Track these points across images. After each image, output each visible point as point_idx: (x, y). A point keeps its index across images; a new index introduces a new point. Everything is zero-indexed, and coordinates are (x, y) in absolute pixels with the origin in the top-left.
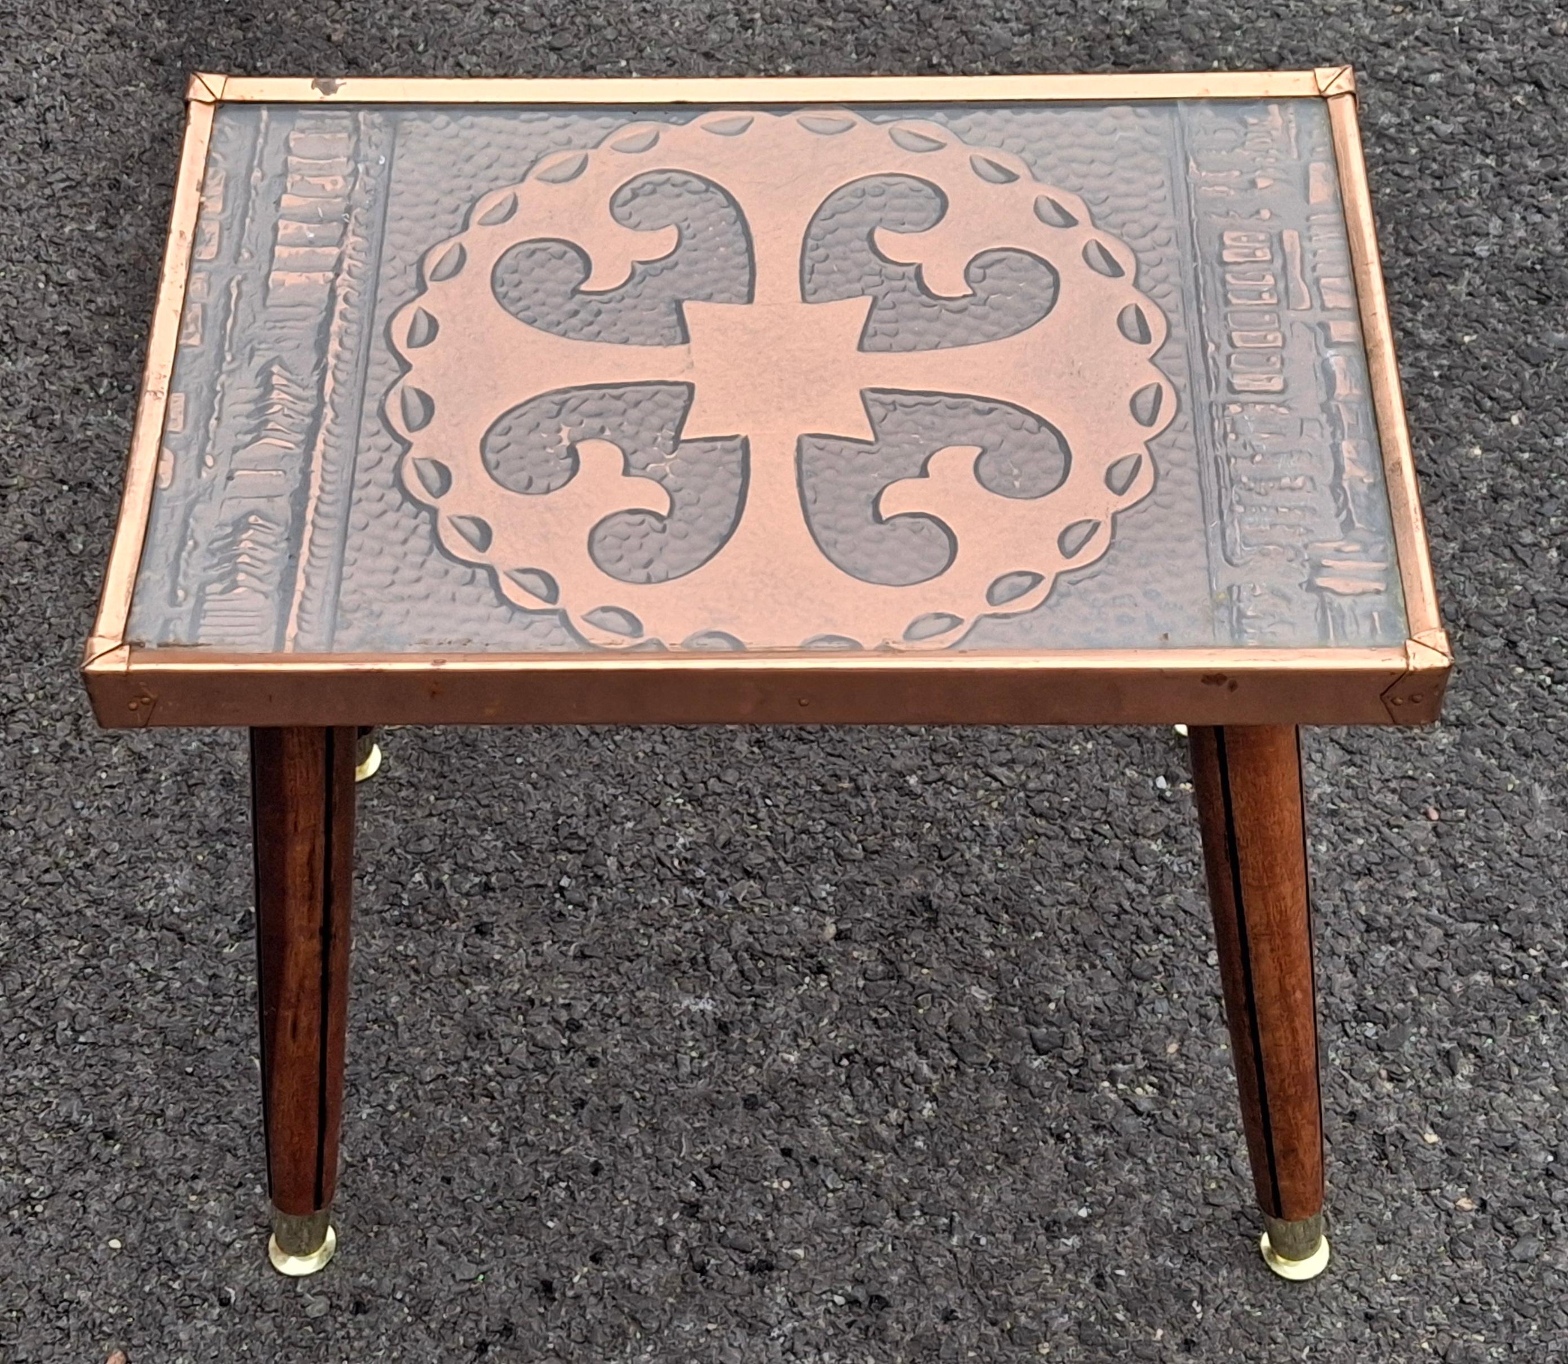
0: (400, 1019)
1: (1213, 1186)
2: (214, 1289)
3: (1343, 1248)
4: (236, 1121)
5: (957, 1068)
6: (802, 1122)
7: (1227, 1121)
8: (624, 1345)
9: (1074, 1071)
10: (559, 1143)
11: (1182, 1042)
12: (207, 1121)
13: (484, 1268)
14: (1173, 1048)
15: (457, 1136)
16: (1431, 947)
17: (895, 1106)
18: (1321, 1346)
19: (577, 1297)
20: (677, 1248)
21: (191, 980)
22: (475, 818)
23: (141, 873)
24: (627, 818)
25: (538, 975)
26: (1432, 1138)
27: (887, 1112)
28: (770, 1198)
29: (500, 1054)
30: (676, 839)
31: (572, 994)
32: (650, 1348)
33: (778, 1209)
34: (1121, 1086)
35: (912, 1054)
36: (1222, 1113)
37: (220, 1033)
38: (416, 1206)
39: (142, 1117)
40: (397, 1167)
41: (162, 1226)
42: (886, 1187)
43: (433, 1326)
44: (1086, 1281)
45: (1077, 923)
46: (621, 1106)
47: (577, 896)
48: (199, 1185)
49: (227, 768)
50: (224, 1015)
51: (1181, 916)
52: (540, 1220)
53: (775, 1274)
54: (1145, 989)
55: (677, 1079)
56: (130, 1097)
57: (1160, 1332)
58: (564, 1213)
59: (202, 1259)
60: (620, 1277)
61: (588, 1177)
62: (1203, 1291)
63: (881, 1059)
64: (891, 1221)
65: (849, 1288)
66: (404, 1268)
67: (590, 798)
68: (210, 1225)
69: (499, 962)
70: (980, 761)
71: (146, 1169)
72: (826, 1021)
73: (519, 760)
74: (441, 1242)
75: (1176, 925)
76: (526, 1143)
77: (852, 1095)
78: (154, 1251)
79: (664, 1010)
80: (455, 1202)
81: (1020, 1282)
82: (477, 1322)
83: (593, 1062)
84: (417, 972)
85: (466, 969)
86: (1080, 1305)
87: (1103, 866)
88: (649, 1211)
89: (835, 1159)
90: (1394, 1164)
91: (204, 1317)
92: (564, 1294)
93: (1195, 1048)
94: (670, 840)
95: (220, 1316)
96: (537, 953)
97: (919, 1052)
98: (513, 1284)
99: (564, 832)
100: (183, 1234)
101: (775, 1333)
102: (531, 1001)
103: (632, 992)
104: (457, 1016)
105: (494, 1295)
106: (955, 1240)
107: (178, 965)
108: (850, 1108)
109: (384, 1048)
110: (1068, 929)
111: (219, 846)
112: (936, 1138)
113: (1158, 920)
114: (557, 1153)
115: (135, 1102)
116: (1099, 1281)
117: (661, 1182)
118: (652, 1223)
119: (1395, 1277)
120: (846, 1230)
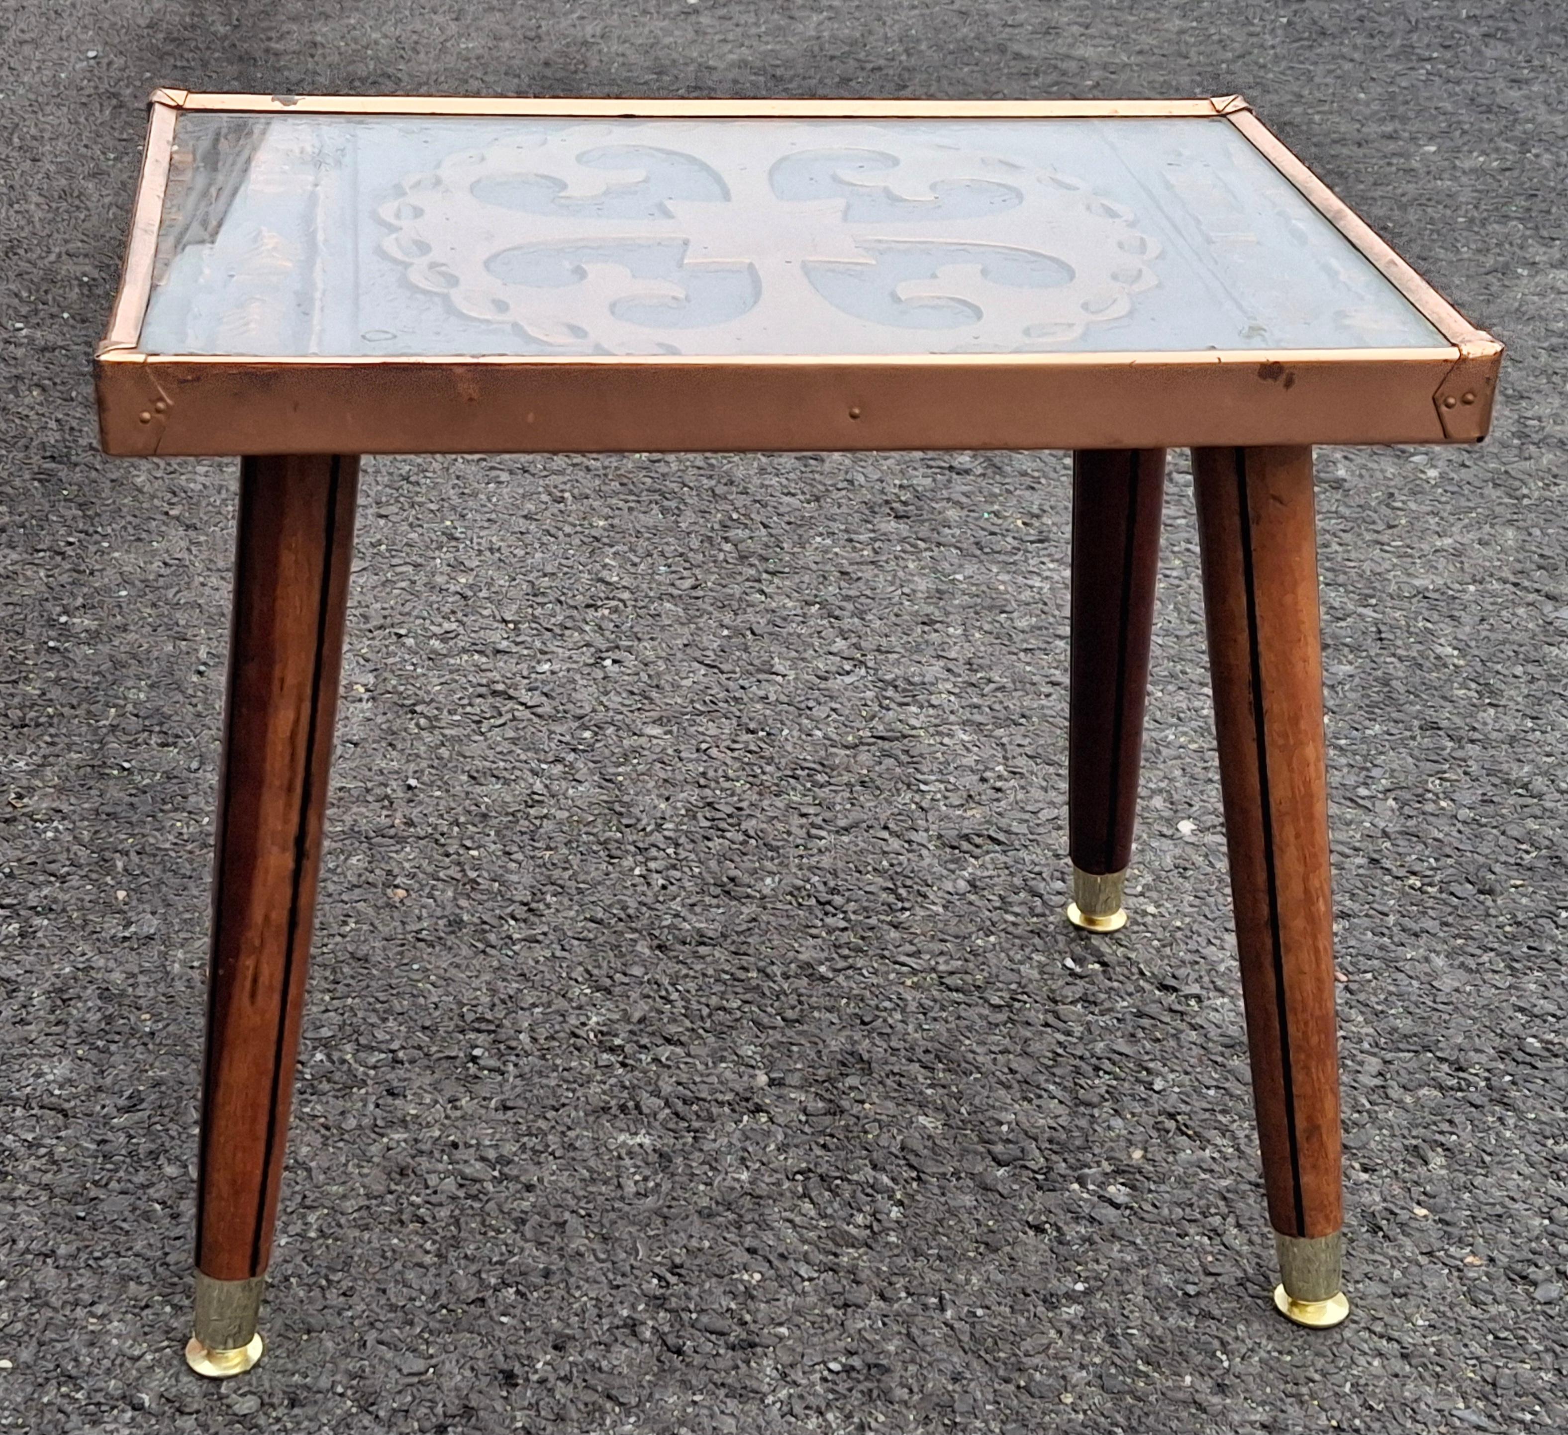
0: (313, 1164)
1: (1210, 1258)
2: (124, 1397)
3: (1360, 1302)
4: (137, 1255)
5: (919, 1179)
6: (763, 1225)
7: (1208, 1207)
8: (603, 1419)
9: (1040, 1177)
10: (502, 1254)
11: (1145, 1150)
12: (105, 1256)
13: (433, 1361)
14: (1137, 1154)
15: (389, 1254)
16: (1374, 1071)
17: (860, 1210)
18: (1362, 1381)
19: (542, 1381)
20: (648, 1334)
21: (77, 1145)
22: (374, 1010)
23: (17, 1067)
24: (534, 1005)
25: (459, 1124)
26: (1421, 1212)
27: (852, 1215)
28: (742, 1288)
29: (427, 1187)
30: (589, 1018)
31: (498, 1136)
32: (632, 1420)
33: (752, 1297)
34: (1091, 1187)
35: (868, 1169)
36: (1203, 1202)
37: (113, 1185)
38: (350, 1314)
39: (30, 1257)
40: (324, 1283)
41: (59, 1346)
42: (863, 1275)
43: (382, 1414)
44: (1098, 1339)
45: (1014, 1066)
46: (565, 1222)
47: (493, 1063)
48: (99, 1309)
49: (104, 986)
50: (116, 1171)
51: (1116, 1057)
52: (491, 1318)
53: (759, 1350)
54: (1096, 1112)
55: (622, 1199)
56: (14, 1242)
57: (1188, 1379)
58: (517, 1312)
59: (108, 1371)
60: (588, 1361)
61: (540, 1281)
62: (1224, 1344)
63: (838, 1174)
64: (875, 1303)
65: (843, 1360)
66: (342, 1366)
67: (493, 991)
68: (115, 1342)
69: (417, 1116)
70: (886, 953)
71: (37, 1298)
72: (773, 1146)
73: (415, 967)
74: (381, 1342)
75: (1114, 1064)
76: (466, 1257)
77: (812, 1202)
78: (51, 1366)
79: (598, 1146)
80: (393, 1308)
81: (1027, 1345)
82: (431, 1408)
83: (529, 1188)
84: (328, 1128)
85: (380, 1122)
86: (1097, 1360)
87: (1028, 1024)
88: (611, 1305)
89: (806, 1253)
90: (1390, 1234)
91: (116, 1420)
92: (527, 1380)
93: (1159, 1154)
94: (583, 1019)
95: (133, 1419)
96: (455, 1108)
97: (875, 1167)
98: (468, 1373)
99: (470, 1017)
100: (84, 1351)
101: (770, 1400)
102: (455, 1145)
103: (563, 1133)
104: (375, 1160)
105: (447, 1384)
106: (949, 1314)
107: (63, 1134)
108: (813, 1213)
109: (298, 1188)
110: (1006, 1070)
111: (100, 1043)
112: (909, 1233)
113: (1094, 1061)
114: (501, 1263)
115: (21, 1245)
116: (1111, 1339)
117: (619, 1281)
118: (615, 1314)
119: (1420, 1322)
120: (831, 1311)
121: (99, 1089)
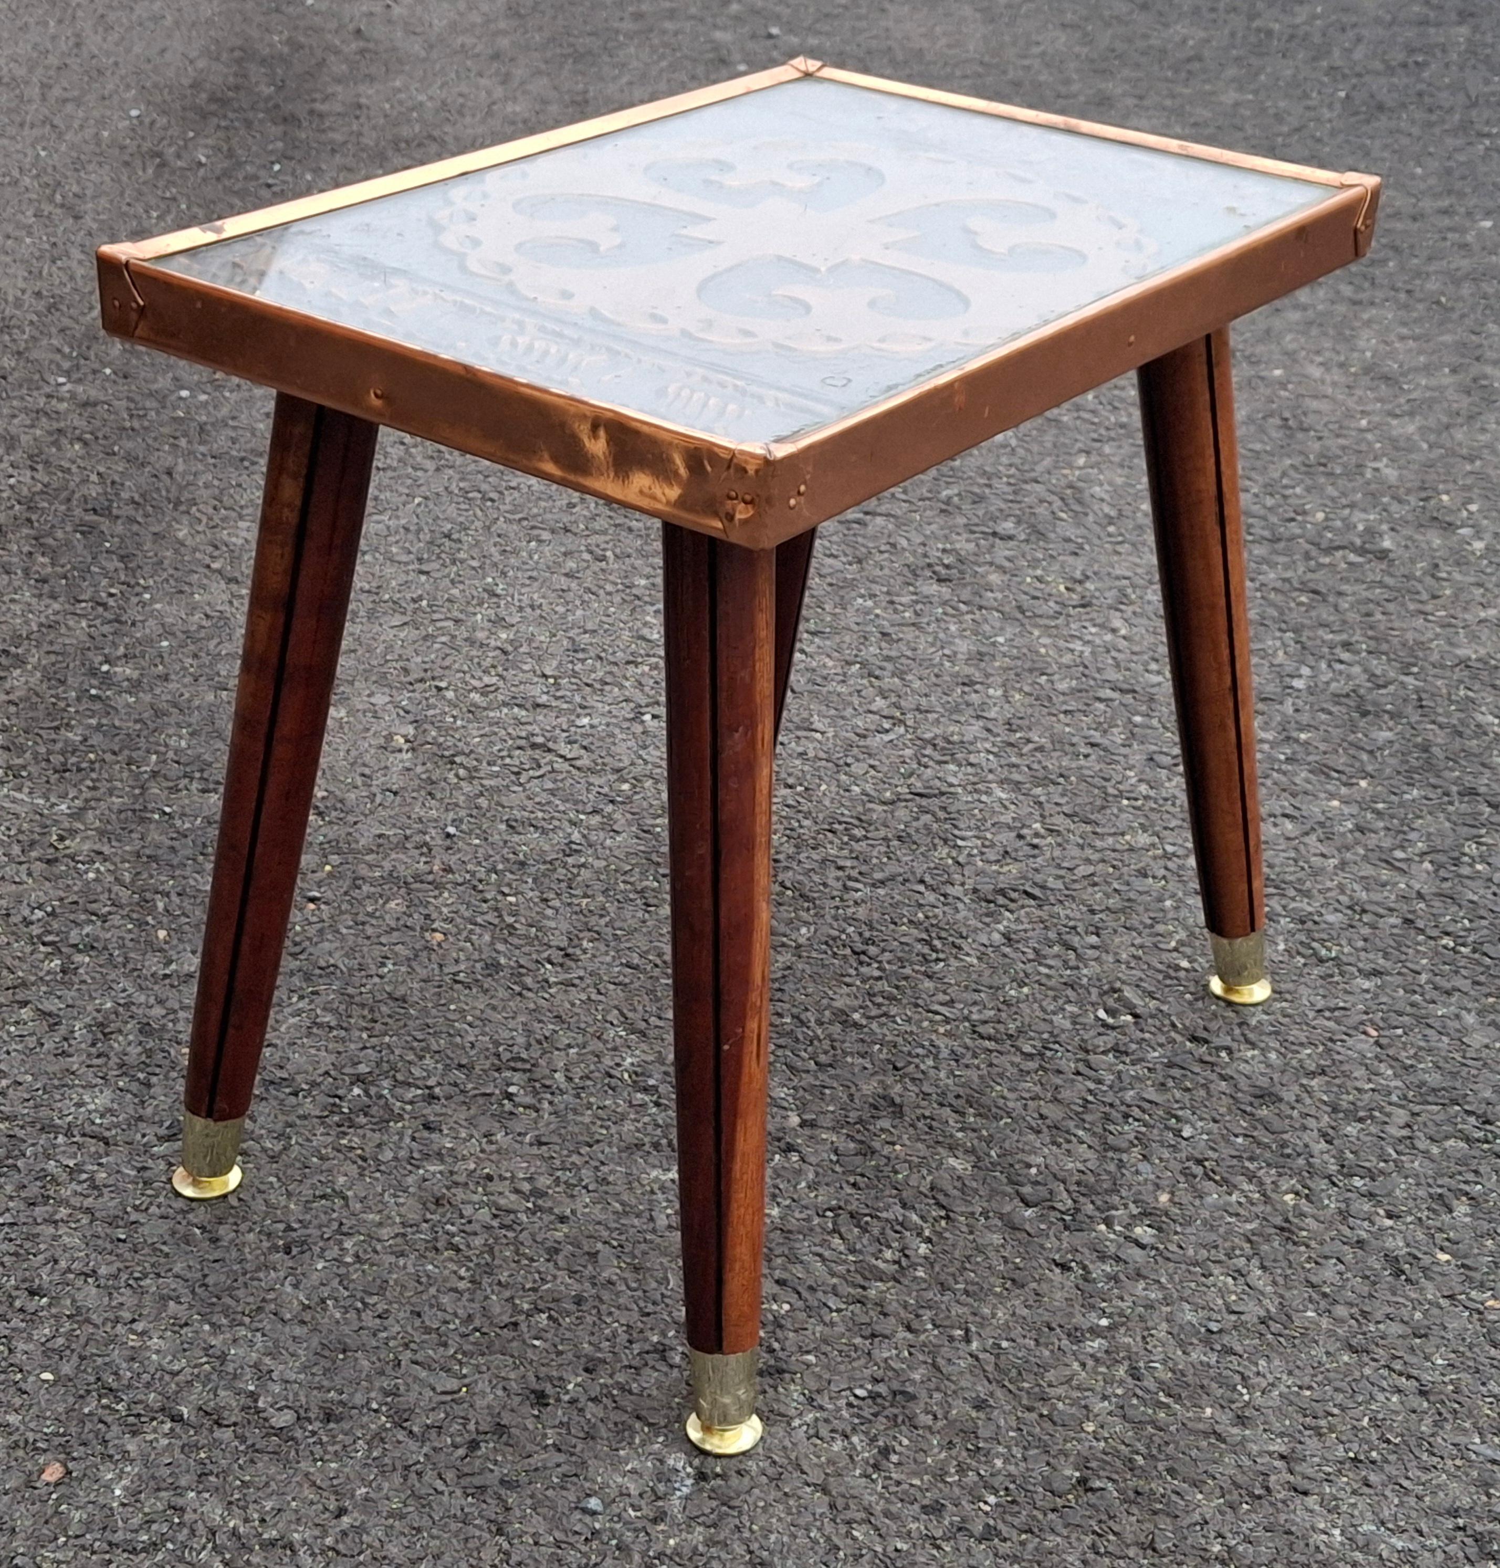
0: (350, 1193)
1: (1234, 1297)
2: (163, 1410)
3: (1381, 1342)
4: (177, 1276)
5: (947, 1218)
6: (793, 1258)
7: (1233, 1249)
8: (632, 1438)
9: (1067, 1218)
10: (535, 1281)
11: (1172, 1193)
12: (145, 1276)
13: (466, 1381)
14: (1164, 1198)
15: (424, 1280)
16: (1402, 1122)
17: (889, 1247)
18: (1380, 1416)
19: (573, 1402)
20: (677, 1359)
21: (118, 1172)
22: (412, 1048)
23: (58, 1097)
24: (569, 1046)
25: (494, 1157)
26: (1444, 1257)
27: (880, 1251)
28: (771, 1317)
29: (462, 1216)
30: (624, 1059)
31: (533, 1170)
32: (661, 1439)
33: (781, 1327)
34: (1118, 1228)
35: (898, 1208)
36: (1228, 1244)
37: (153, 1209)
38: (384, 1335)
39: (72, 1276)
40: (359, 1305)
41: (100, 1361)
42: (893, 1307)
43: (415, 1429)
44: (1121, 1371)
45: (1044, 1111)
46: (598, 1252)
47: (528, 1100)
48: (139, 1327)
49: (145, 1020)
50: (157, 1196)
51: (1146, 1106)
52: (524, 1342)
53: (787, 1376)
54: (1125, 1157)
55: (654, 1231)
56: (56, 1262)
57: (1209, 1411)
58: (549, 1336)
59: (148, 1385)
60: (618, 1383)
61: (572, 1307)
62: (1244, 1378)
63: (867, 1211)
64: (902, 1334)
65: (869, 1387)
66: (377, 1384)
67: (529, 1032)
68: (154, 1357)
69: (452, 1149)
70: (920, 1002)
71: (79, 1315)
72: (803, 1184)
73: (452, 1007)
74: (416, 1363)
75: (1144, 1111)
76: (500, 1283)
77: (842, 1238)
78: (92, 1379)
79: (631, 1181)
80: (428, 1330)
81: (1051, 1376)
82: (464, 1425)
83: (563, 1219)
84: (364, 1159)
85: (416, 1155)
86: (1119, 1391)
87: (1059, 1072)
88: (641, 1331)
89: (834, 1287)
90: (1413, 1277)
91: (155, 1431)
92: (558, 1400)
93: (1185, 1197)
94: (618, 1060)
95: (172, 1429)
96: (490, 1142)
97: (904, 1206)
98: (500, 1393)
99: (506, 1056)
100: (124, 1365)
101: (796, 1423)
102: (489, 1178)
103: (596, 1168)
104: (411, 1190)
105: (480, 1403)
106: (975, 1345)
107: (104, 1160)
108: (842, 1248)
109: (335, 1215)
110: (1036, 1115)
111: (141, 1076)
112: (937, 1269)
113: (1123, 1108)
114: (534, 1290)
115: (63, 1264)
116: (1135, 1373)
117: (650, 1308)
118: (646, 1340)
119: (1440, 1362)
120: (858, 1341)
121: (141, 1118)
